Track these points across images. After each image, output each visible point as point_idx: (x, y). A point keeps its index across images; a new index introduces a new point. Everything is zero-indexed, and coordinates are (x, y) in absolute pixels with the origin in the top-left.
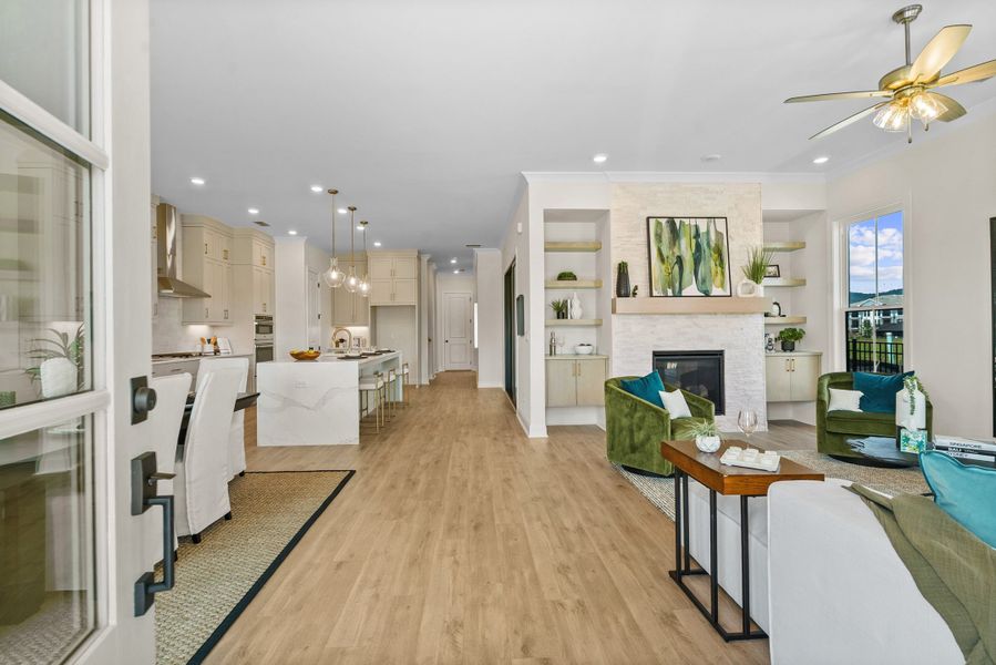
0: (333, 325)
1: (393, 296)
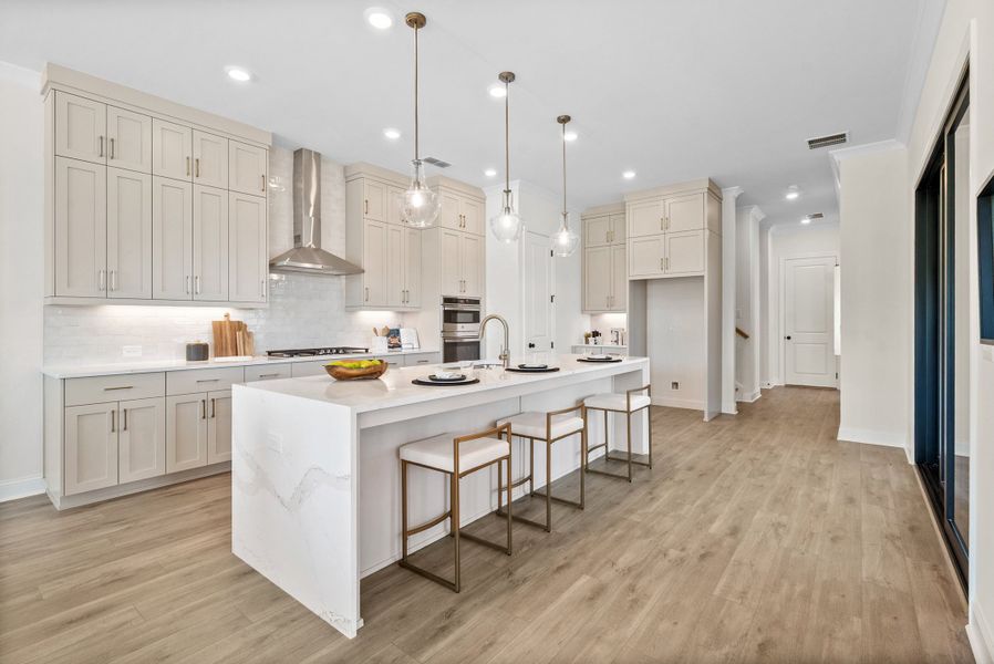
0: (583, 311)
1: (665, 263)
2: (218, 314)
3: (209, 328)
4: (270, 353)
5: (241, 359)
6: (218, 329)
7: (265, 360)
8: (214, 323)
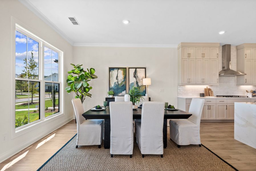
2: (205, 87)
3: (204, 90)
4: (217, 96)
5: (210, 97)
6: (206, 90)
7: (216, 98)
8: (205, 89)
